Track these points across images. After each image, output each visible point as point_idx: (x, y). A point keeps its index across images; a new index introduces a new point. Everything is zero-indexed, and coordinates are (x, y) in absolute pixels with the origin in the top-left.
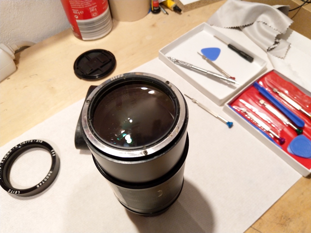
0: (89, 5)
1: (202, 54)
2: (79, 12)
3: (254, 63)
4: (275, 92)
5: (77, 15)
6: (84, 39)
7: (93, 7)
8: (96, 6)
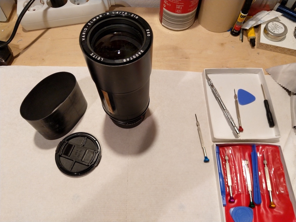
0: (177, 2)
1: (237, 94)
2: (167, 4)
3: (273, 129)
4: (264, 163)
5: (166, 5)
6: (162, 24)
7: (180, 6)
8: (183, 6)
